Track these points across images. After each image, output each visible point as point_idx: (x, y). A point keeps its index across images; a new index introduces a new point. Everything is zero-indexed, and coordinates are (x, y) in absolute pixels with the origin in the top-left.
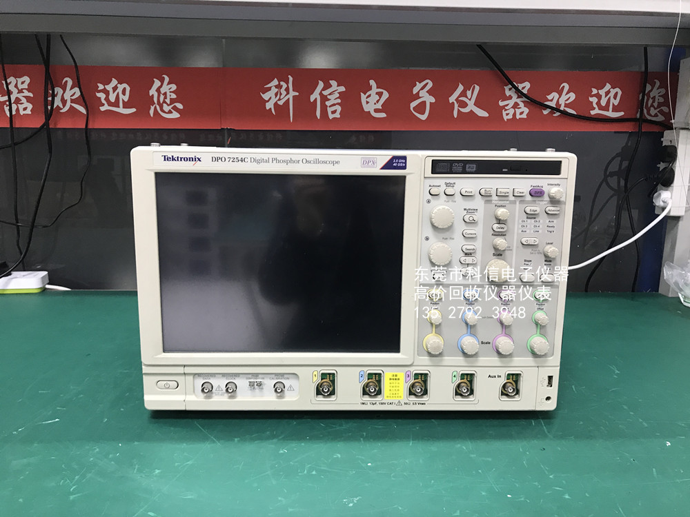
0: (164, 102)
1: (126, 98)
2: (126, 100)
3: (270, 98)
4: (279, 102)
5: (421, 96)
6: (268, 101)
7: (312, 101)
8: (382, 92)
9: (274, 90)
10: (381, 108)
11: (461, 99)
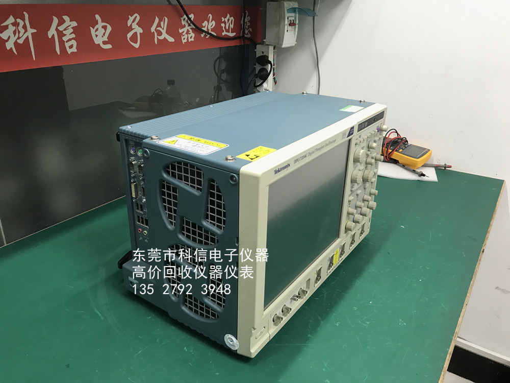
3: (9, 37)
4: (19, 41)
5: (133, 28)
6: (7, 41)
7: (50, 37)
8: (106, 26)
9: (12, 28)
10: (107, 40)
11: (158, 28)
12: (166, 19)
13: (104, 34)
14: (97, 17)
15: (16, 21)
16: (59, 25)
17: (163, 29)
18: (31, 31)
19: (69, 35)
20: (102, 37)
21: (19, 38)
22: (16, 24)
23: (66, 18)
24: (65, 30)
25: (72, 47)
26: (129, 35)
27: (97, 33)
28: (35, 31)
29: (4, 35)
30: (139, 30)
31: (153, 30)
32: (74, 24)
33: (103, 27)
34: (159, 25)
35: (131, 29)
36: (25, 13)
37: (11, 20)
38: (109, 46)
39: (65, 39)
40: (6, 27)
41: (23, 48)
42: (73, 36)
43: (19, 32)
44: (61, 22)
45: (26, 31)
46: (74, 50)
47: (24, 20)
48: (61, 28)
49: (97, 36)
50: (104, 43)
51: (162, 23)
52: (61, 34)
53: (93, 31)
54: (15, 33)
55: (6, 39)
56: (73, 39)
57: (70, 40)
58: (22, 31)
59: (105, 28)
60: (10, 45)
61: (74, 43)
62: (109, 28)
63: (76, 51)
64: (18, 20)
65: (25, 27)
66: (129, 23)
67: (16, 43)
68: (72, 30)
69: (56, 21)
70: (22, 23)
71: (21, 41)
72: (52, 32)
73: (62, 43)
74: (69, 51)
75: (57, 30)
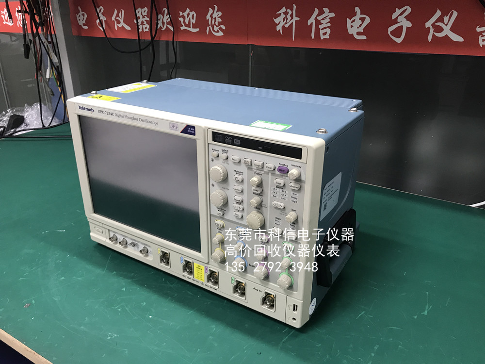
0: (215, 24)
1: (194, 21)
2: (194, 23)
3: (280, 22)
4: (285, 25)
5: (398, 21)
6: (278, 25)
7: (309, 24)
8: (365, 18)
9: (283, 16)
10: (362, 31)
11: (439, 24)
12: (455, 14)
13: (360, 26)
14: (357, 9)
15: (287, 11)
16: (318, 15)
17: (446, 25)
18: (296, 19)
19: (325, 23)
20: (358, 28)
21: (286, 23)
22: (286, 13)
23: (326, 10)
24: (322, 19)
25: (325, 33)
26: (391, 29)
27: (352, 24)
28: (299, 19)
29: (277, 21)
30: (406, 24)
31: (428, 24)
32: (333, 15)
33: (360, 19)
34: (440, 19)
35: (395, 21)
36: (294, 5)
37: (284, 10)
38: (364, 37)
39: (321, 27)
40: (280, 15)
41: (287, 31)
42: (329, 25)
43: (287, 19)
44: (321, 13)
45: (292, 18)
46: (327, 36)
47: (292, 10)
48: (319, 18)
49: (352, 26)
50: (359, 33)
51: (446, 19)
52: (318, 23)
53: (349, 21)
54: (284, 20)
55: (277, 23)
56: (328, 27)
57: (325, 28)
58: (289, 18)
59: (363, 20)
60: (279, 28)
61: (328, 31)
62: (368, 20)
63: (328, 37)
64: (288, 10)
65: (292, 16)
66: (394, 16)
67: (283, 27)
68: (329, 20)
69: (317, 11)
70: (290, 12)
71: (287, 26)
72: (312, 21)
73: (317, 30)
74: (322, 37)
75: (316, 19)
